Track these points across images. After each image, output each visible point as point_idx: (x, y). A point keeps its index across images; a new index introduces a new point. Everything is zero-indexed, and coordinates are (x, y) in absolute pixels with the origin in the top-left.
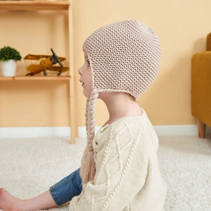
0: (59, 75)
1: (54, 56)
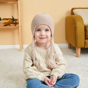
0: (15, 26)
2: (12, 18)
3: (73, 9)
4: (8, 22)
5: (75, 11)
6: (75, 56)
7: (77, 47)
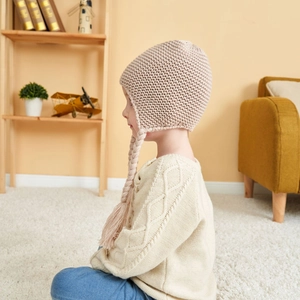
0: (89, 117)
1: (85, 95)
2: (82, 93)
4: (67, 103)
6: (270, 219)
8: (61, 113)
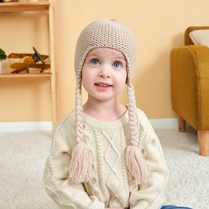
0: (41, 72)
1: (36, 54)
2: (33, 52)
3: (189, 30)
4: (22, 62)
5: (193, 35)
6: (196, 152)
7: (201, 130)
8: (19, 69)
